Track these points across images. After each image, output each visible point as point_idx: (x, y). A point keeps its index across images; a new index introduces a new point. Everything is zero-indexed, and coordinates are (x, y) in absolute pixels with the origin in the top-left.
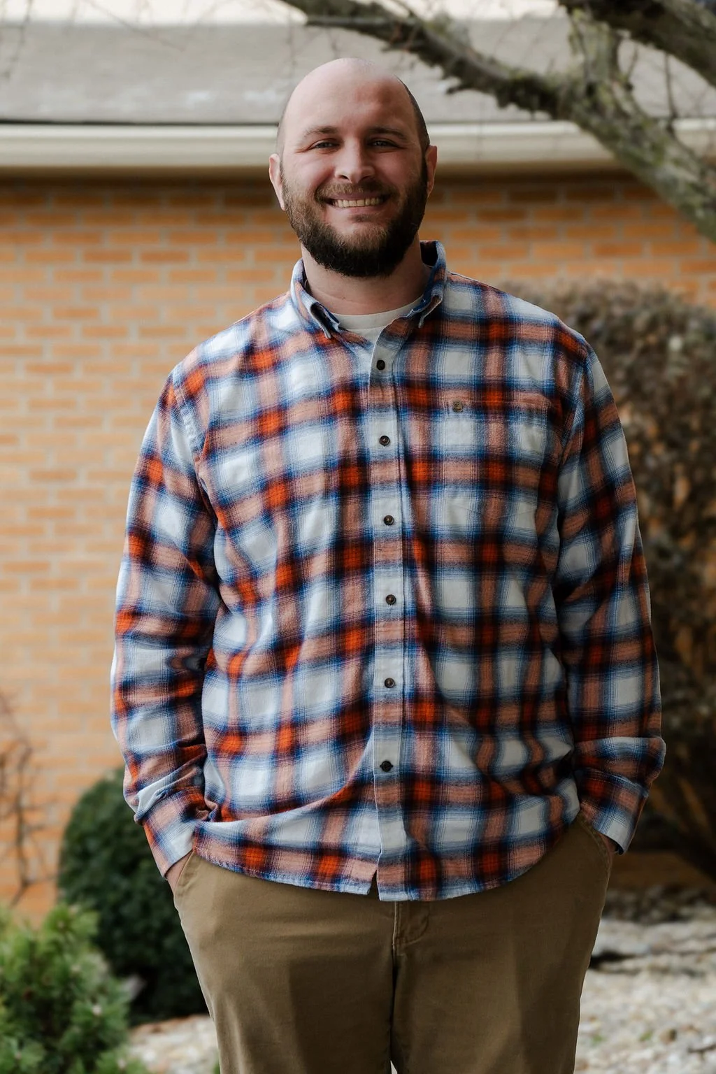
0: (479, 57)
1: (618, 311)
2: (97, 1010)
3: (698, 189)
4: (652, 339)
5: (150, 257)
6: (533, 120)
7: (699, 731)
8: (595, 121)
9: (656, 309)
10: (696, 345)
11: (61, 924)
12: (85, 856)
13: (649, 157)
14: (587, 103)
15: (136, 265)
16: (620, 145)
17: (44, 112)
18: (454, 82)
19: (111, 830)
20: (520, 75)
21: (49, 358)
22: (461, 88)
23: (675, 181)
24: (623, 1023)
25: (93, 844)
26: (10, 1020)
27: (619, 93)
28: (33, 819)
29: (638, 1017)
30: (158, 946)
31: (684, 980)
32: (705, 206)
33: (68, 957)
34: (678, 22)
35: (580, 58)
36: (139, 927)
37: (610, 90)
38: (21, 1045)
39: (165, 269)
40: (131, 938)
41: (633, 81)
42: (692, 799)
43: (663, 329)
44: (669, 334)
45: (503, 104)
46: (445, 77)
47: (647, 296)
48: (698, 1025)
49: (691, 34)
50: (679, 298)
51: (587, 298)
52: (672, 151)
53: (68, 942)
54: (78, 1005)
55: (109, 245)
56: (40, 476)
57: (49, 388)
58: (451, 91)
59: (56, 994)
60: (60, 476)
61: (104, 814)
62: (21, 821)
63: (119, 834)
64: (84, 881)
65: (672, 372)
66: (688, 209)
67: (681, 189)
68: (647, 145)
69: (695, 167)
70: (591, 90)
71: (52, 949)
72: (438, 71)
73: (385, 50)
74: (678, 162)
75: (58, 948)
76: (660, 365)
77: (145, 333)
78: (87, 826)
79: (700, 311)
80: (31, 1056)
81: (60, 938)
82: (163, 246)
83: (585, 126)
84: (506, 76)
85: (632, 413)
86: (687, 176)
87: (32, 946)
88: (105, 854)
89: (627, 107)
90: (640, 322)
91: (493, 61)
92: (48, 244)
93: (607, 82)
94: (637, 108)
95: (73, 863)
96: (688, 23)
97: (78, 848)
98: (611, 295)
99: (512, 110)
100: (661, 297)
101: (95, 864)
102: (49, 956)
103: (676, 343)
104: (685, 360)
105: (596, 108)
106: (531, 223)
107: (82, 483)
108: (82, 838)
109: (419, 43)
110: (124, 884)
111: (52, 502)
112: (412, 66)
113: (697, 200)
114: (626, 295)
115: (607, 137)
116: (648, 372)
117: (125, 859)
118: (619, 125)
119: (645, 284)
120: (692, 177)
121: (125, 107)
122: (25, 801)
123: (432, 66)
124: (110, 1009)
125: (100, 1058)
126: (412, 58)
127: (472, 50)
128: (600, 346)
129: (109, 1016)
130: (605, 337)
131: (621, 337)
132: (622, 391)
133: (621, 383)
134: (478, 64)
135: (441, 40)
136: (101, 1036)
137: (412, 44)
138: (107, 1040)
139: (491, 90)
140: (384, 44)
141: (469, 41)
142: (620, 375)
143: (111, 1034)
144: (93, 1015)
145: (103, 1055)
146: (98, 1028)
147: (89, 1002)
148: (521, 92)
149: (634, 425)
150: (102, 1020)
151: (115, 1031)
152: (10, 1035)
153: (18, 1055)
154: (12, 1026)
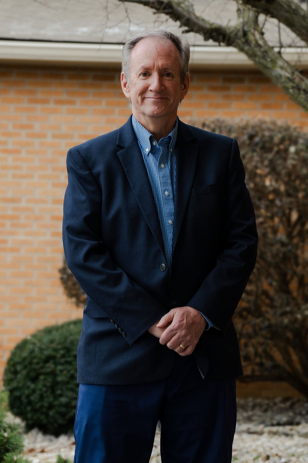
0: (197, 18)
1: (267, 133)
2: (6, 435)
3: (291, 80)
4: (282, 147)
5: (58, 102)
6: (220, 46)
7: (297, 325)
8: (246, 48)
9: (284, 133)
10: (301, 150)
12: (16, 373)
13: (270, 65)
14: (243, 40)
15: (52, 106)
16: (257, 59)
17: (12, 35)
18: (186, 28)
19: (27, 361)
20: (213, 27)
21: (10, 146)
22: (187, 32)
23: (281, 76)
24: (248, 452)
25: (19, 368)
27: (258, 36)
29: (255, 450)
30: (47, 415)
31: (283, 438)
32: (293, 88)
34: (281, 6)
35: (241, 20)
36: (38, 405)
37: (254, 35)
39: (65, 108)
40: (35, 411)
41: (264, 30)
42: (295, 357)
43: (287, 143)
44: (290, 145)
45: (206, 39)
46: (181, 26)
47: (281, 127)
48: (280, 454)
49: (287, 12)
50: (295, 129)
51: (253, 127)
52: (280, 63)
55: (39, 96)
57: (10, 160)
58: (184, 32)
60: (13, 200)
61: (25, 354)
63: (31, 363)
64: (14, 384)
65: (290, 162)
66: (286, 89)
67: (283, 80)
68: (269, 59)
69: (289, 70)
70: (245, 34)
72: (178, 23)
73: (154, 13)
74: (282, 68)
76: (285, 159)
77: (54, 136)
78: (17, 359)
79: (305, 135)
82: (64, 97)
83: (242, 50)
84: (208, 26)
85: (271, 181)
86: (286, 74)
88: (24, 372)
89: (261, 42)
90: (276, 140)
91: (203, 20)
92: (12, 95)
93: (252, 31)
94: (265, 42)
95: (10, 376)
96: (285, 6)
97: (12, 369)
98: (264, 126)
99: (211, 42)
100: (287, 129)
101: (19, 376)
103: (292, 149)
104: (296, 157)
105: (247, 42)
106: (232, 92)
107: (23, 204)
108: (14, 365)
109: (170, 10)
110: (32, 386)
111: (10, 212)
112: (167, 20)
113: (290, 85)
114: (272, 127)
115: (252, 55)
116: (280, 162)
117: (33, 374)
118: (257, 50)
119: (280, 122)
120: (288, 75)
121: (49, 34)
123: (176, 21)
124: (11, 434)
125: (6, 456)
126: (167, 17)
127: (194, 14)
128: (258, 149)
129: (11, 437)
130: (260, 145)
131: (268, 145)
132: (267, 170)
133: (267, 167)
134: (196, 21)
135: (180, 9)
136: (7, 446)
137: (167, 11)
138: (10, 448)
139: (202, 33)
140: (154, 10)
141: (193, 10)
142: (266, 163)
143: (12, 446)
144: (4, 437)
145: (7, 454)
146: (6, 442)
147: (2, 431)
148: (214, 34)
149: (271, 185)
150: (8, 439)
151: (13, 444)
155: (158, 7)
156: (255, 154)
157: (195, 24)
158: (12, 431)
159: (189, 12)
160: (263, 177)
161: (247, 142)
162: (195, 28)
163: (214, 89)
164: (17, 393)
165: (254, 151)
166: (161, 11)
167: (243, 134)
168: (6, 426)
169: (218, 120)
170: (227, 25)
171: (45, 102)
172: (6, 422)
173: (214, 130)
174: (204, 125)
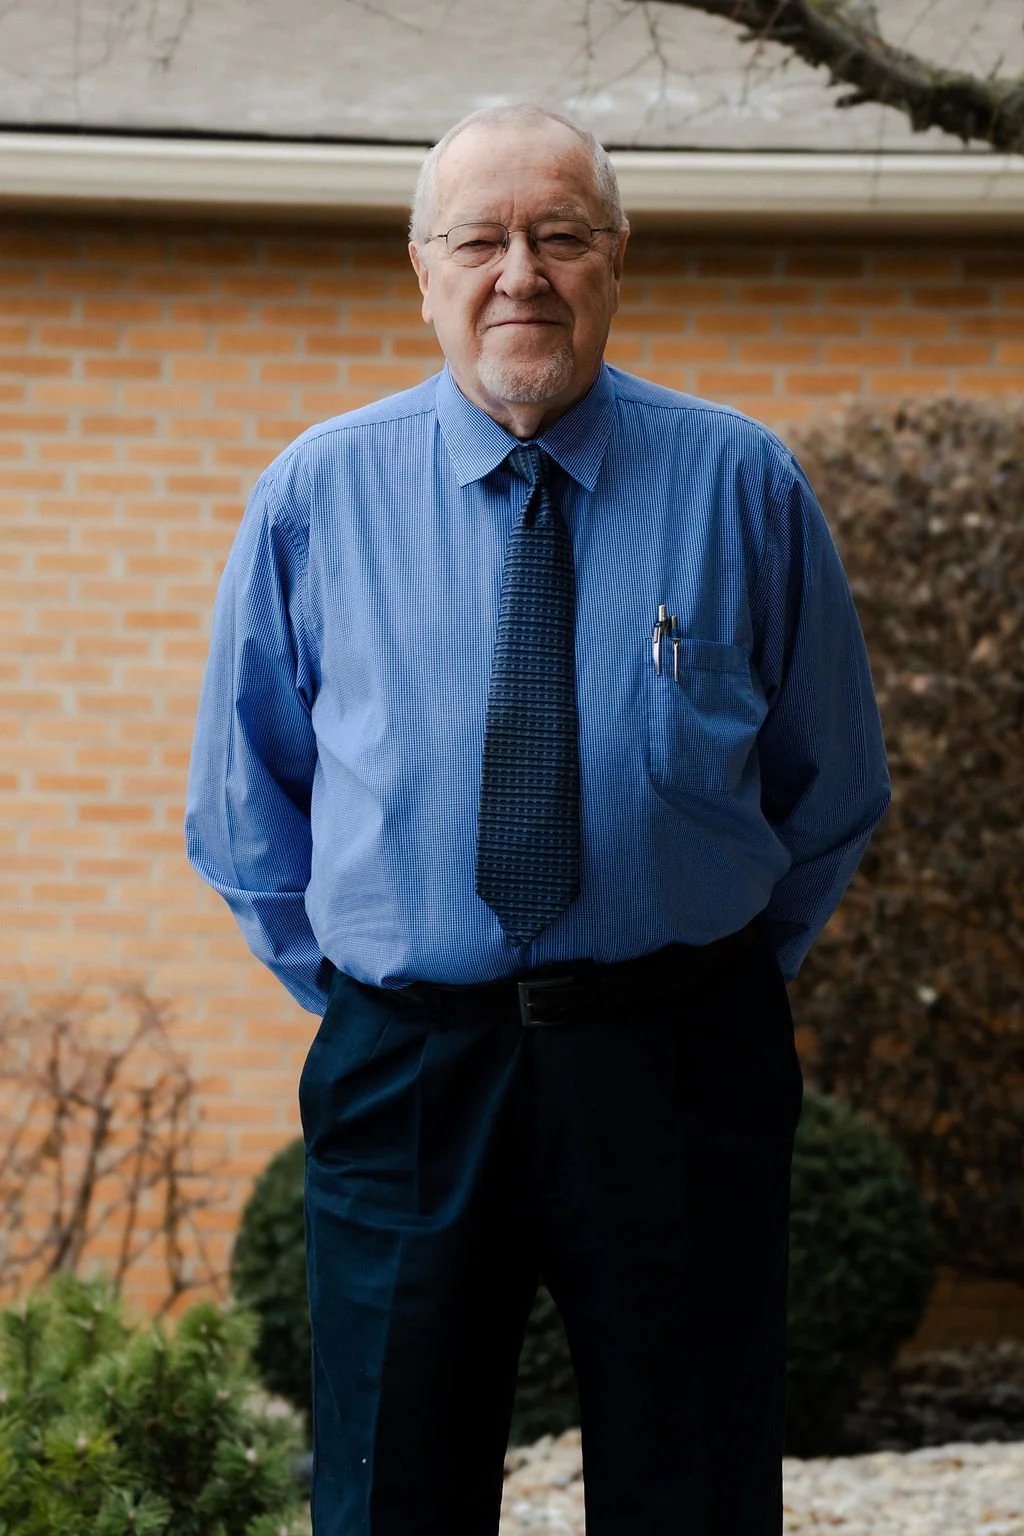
0: (888, 51)
2: (251, 1455)
6: (966, 152)
11: (204, 1329)
12: (272, 1250)
15: (387, 359)
18: (847, 89)
20: (945, 81)
22: (854, 100)
25: (283, 1234)
26: (122, 1465)
28: (188, 1187)
33: (212, 1377)
38: (137, 1501)
45: (920, 124)
46: (833, 83)
53: (212, 1355)
54: (223, 1446)
55: (346, 327)
58: (843, 103)
59: (192, 1430)
62: (173, 1193)
64: (270, 1288)
71: (189, 1363)
72: (823, 72)
73: (744, 39)
75: (199, 1363)
78: (276, 1206)
80: (151, 1516)
81: (202, 1349)
84: (926, 80)
87: (161, 1357)
91: (909, 59)
92: (253, 325)
95: (255, 1261)
97: (262, 1239)
99: (935, 136)
101: (284, 1262)
102: (186, 1372)
108: (267, 1225)
109: (797, 28)
112: (785, 62)
122: (181, 1162)
123: (816, 65)
124: (270, 1454)
125: (252, 1524)
126: (786, 51)
127: (879, 41)
129: (268, 1465)
134: (886, 63)
135: (830, 24)
136: (255, 1493)
137: (785, 30)
138: (265, 1500)
139: (904, 103)
140: (741, 29)
141: (876, 27)
143: (271, 1492)
144: (245, 1462)
145: (256, 1519)
146: (252, 1481)
147: (240, 1444)
148: (947, 107)
150: (258, 1469)
151: (276, 1487)
152: (121, 1484)
153: (132, 1513)
154: (125, 1472)
155: (757, 15)
157: (882, 73)
158: (270, 1445)
159: (861, 34)
162: (885, 88)
163: (930, 298)
164: (280, 1320)
166: (767, 31)
168: (252, 1426)
169: (949, 404)
170: (992, 77)
172: (249, 1412)
173: (934, 439)
174: (901, 422)
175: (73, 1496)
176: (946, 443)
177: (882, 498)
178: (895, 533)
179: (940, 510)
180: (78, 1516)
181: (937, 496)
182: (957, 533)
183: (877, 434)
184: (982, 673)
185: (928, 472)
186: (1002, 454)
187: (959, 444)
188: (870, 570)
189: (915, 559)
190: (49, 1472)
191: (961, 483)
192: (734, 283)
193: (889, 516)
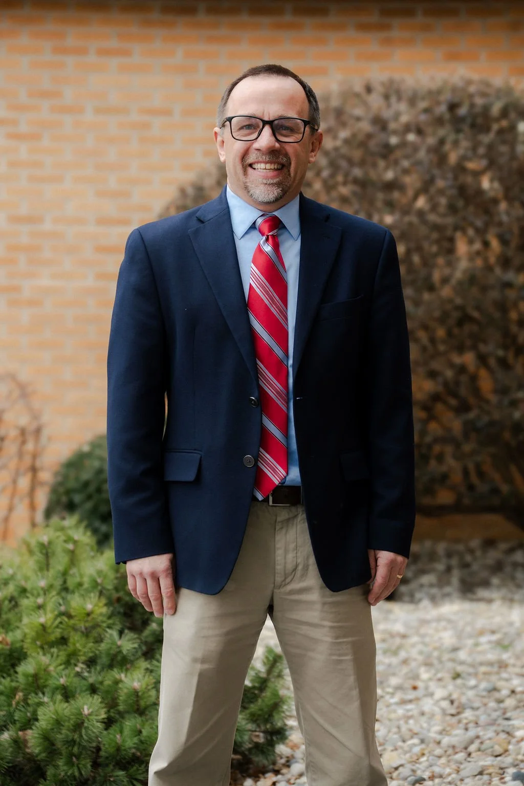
1: (479, 101)
4: (504, 123)
5: (103, 52)
9: (506, 100)
15: (92, 58)
19: (92, 488)
21: (23, 128)
25: (77, 498)
28: (40, 476)
38: (121, 633)
39: (114, 62)
43: (513, 116)
44: (517, 120)
47: (499, 91)
51: (454, 91)
56: (16, 219)
57: (23, 151)
60: (31, 220)
61: (86, 476)
65: (521, 149)
76: (513, 144)
77: (98, 111)
78: (72, 484)
80: (129, 644)
82: (114, 43)
85: (492, 180)
90: (496, 109)
92: (24, 39)
97: (64, 500)
98: (472, 89)
100: (509, 91)
103: (522, 127)
106: (395, 33)
107: (47, 226)
108: (68, 493)
111: (25, 240)
114: (483, 89)
116: (503, 148)
119: (498, 81)
122: (39, 463)
128: (466, 128)
130: (469, 121)
131: (480, 121)
132: (484, 163)
133: (482, 157)
142: (481, 151)
149: (492, 188)
152: (109, 627)
153: (119, 643)
154: (110, 621)
156: (461, 136)
160: (477, 174)
161: (447, 116)
163: (363, 27)
165: (458, 131)
167: (438, 103)
171: (81, 51)
173: (387, 97)
174: (369, 89)
175: (86, 634)
176: (393, 99)
177: (366, 126)
178: (373, 145)
179: (395, 132)
180: (91, 644)
181: (392, 126)
182: (403, 144)
183: (357, 95)
184: (421, 214)
185: (387, 114)
186: (423, 105)
187: (399, 99)
188: (362, 163)
189: (385, 157)
190: (72, 622)
191: (404, 119)
192: (266, 20)
193: (369, 136)
